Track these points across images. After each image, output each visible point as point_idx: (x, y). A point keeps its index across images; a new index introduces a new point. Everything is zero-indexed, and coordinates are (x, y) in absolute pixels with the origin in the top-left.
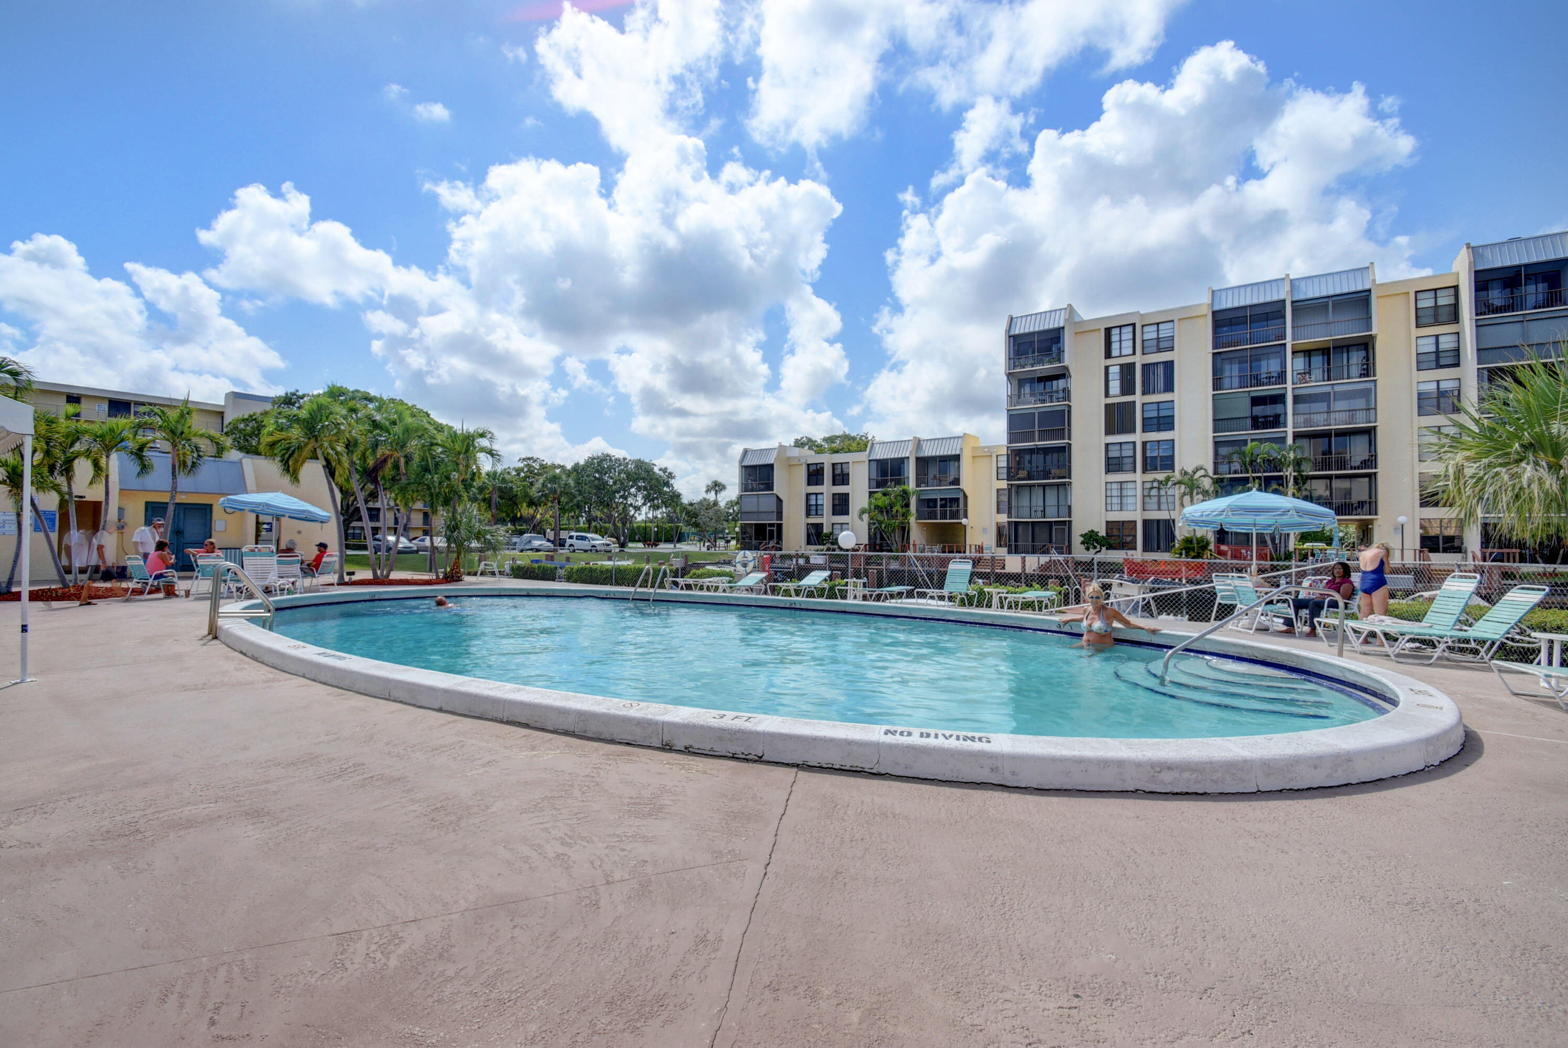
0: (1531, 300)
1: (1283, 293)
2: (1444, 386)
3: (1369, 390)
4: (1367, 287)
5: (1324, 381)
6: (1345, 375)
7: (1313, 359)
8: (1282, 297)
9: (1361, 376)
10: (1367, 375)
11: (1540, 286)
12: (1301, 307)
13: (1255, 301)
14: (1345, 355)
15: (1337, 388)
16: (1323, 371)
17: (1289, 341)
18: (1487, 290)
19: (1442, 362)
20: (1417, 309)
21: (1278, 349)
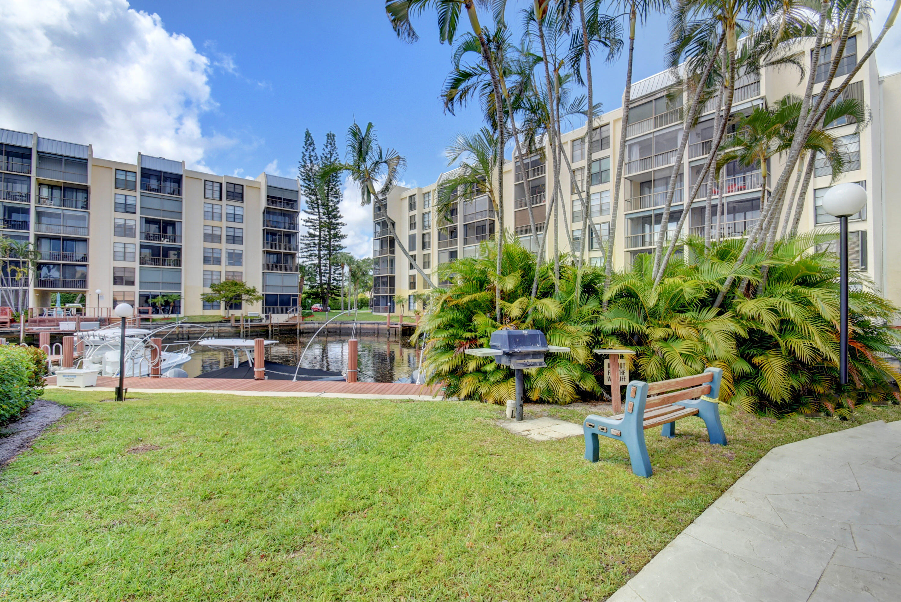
0: (168, 190)
1: (30, 144)
2: (128, 222)
3: (85, 217)
4: (86, 157)
5: (60, 206)
6: (74, 205)
7: (54, 191)
8: (29, 145)
9: (82, 208)
10: (86, 208)
11: (172, 184)
12: (42, 156)
13: (9, 142)
14: (75, 193)
15: (66, 212)
16: (61, 200)
17: (33, 175)
18: (149, 178)
19: (128, 210)
20: (116, 179)
21: (26, 179)
